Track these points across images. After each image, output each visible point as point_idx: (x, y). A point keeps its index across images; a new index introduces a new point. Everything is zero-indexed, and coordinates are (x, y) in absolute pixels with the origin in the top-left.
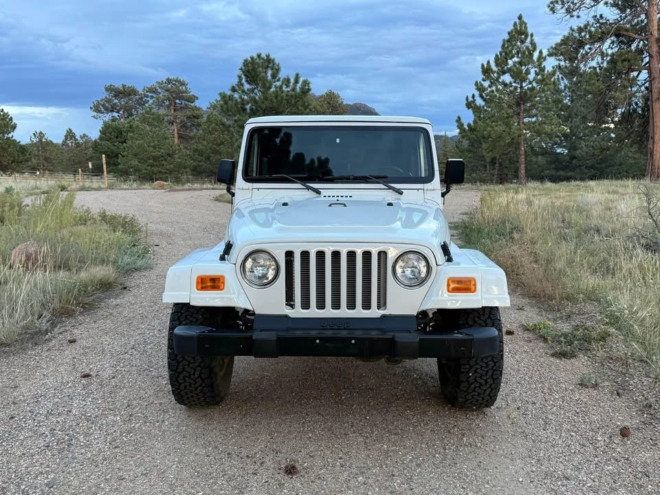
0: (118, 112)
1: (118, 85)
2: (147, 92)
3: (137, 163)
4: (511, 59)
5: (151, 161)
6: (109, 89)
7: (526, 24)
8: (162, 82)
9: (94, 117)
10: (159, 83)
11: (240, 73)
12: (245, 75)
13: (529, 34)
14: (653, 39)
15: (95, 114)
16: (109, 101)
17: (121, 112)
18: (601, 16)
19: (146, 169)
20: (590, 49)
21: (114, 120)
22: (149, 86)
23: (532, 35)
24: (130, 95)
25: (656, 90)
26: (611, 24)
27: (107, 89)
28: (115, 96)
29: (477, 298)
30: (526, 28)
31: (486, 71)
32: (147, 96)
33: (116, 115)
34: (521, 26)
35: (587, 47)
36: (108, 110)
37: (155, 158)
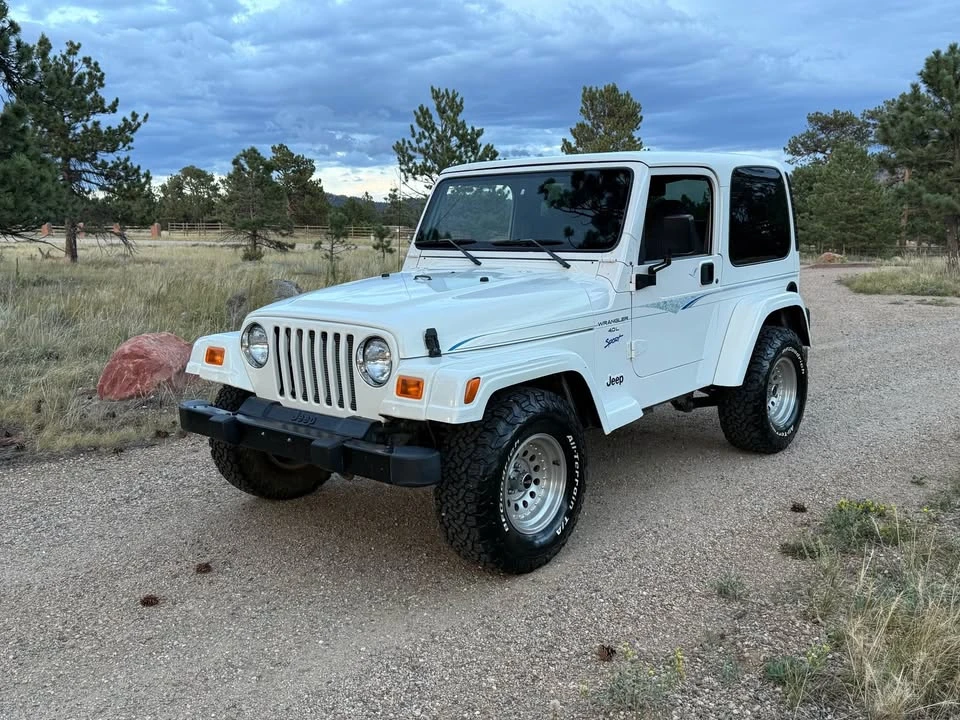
0: (823, 152)
1: (827, 111)
2: (868, 118)
3: (821, 225)
5: (843, 222)
6: (815, 119)
8: (894, 100)
9: (788, 162)
10: (889, 103)
11: (918, 80)
12: (925, 82)
15: (790, 157)
16: (810, 136)
17: (828, 152)
19: (834, 236)
21: (817, 162)
22: (872, 109)
24: (843, 125)
27: (810, 119)
28: (822, 129)
29: (421, 407)
32: (868, 125)
33: (820, 156)
36: (809, 150)
37: (849, 219)
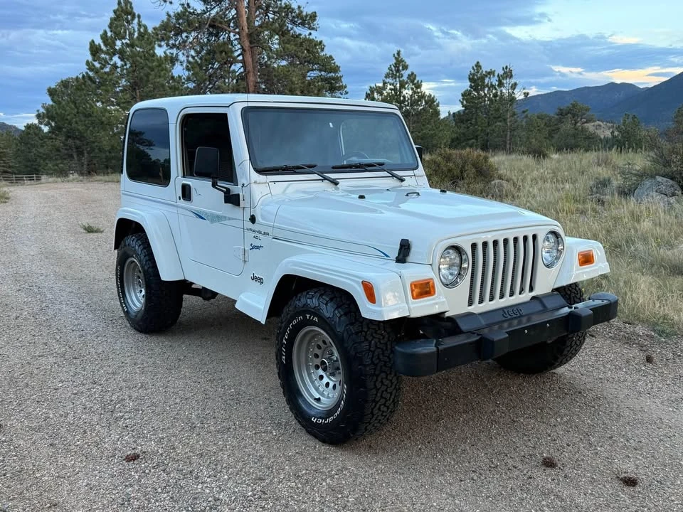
4: (120, 39)
7: (131, 4)
13: (137, 14)
14: (244, 34)
18: (188, 4)
20: (187, 37)
23: (139, 16)
25: (252, 84)
26: (198, 15)
30: (131, 8)
31: (95, 50)
34: (126, 5)
35: (184, 35)
